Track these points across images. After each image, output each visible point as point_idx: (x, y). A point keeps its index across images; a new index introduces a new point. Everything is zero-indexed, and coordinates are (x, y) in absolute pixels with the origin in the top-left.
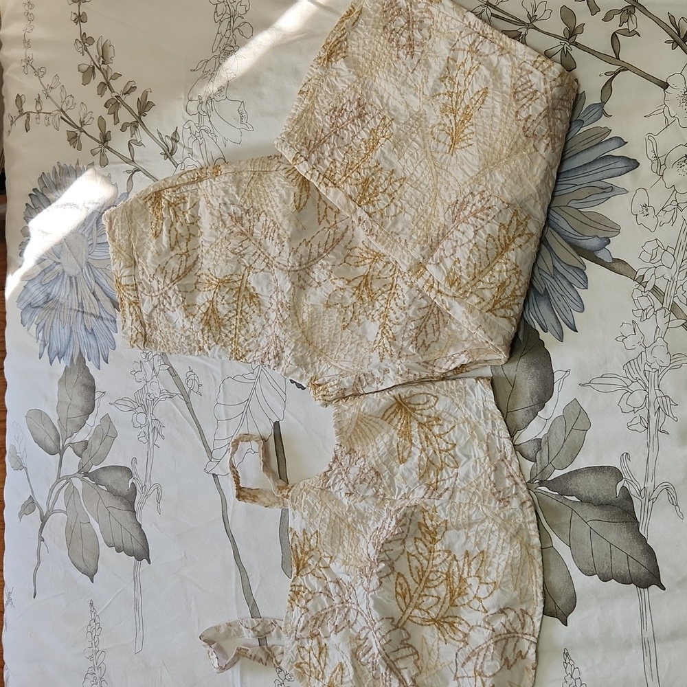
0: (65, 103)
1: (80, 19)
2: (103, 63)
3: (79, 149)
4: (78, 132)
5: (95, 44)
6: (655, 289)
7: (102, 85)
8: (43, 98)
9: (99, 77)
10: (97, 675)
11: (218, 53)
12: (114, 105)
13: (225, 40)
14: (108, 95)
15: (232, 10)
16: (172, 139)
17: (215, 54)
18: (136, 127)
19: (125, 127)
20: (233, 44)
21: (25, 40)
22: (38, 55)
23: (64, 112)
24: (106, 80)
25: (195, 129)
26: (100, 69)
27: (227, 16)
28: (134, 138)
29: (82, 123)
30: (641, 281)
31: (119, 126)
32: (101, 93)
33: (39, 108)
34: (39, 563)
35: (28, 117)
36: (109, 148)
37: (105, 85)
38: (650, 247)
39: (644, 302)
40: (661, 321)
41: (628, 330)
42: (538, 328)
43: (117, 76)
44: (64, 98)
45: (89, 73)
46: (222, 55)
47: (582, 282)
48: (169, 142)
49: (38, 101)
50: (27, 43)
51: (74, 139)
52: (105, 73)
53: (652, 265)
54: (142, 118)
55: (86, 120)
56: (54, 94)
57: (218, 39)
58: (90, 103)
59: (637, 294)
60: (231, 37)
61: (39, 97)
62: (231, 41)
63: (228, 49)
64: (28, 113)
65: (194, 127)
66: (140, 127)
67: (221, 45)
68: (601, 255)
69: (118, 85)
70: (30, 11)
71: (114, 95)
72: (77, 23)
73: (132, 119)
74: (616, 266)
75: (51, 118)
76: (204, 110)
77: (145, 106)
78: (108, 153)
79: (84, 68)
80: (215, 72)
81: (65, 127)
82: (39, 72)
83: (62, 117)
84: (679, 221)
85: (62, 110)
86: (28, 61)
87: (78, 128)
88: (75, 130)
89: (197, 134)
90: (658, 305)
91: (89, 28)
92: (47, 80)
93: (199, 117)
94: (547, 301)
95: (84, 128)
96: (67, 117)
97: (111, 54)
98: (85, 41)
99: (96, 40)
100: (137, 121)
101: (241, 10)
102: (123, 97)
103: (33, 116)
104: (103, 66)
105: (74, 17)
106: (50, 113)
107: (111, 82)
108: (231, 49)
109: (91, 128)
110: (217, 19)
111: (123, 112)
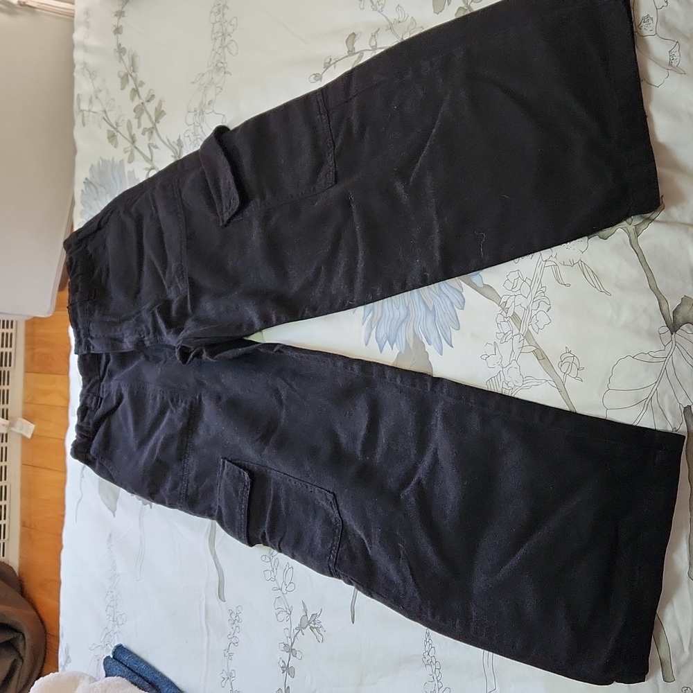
0: (108, 105)
1: (118, 30)
2: (133, 71)
3: (116, 147)
4: (115, 132)
5: (127, 54)
6: (515, 316)
7: (133, 92)
8: (94, 99)
9: (131, 85)
11: (211, 68)
12: (140, 111)
13: (217, 56)
14: (137, 102)
15: (224, 29)
16: (178, 145)
17: (209, 69)
18: (152, 132)
19: (144, 131)
20: (223, 61)
21: (84, 46)
22: (92, 60)
23: (106, 113)
24: (136, 86)
25: (192, 138)
26: (131, 76)
27: (220, 34)
28: (151, 142)
29: (117, 124)
30: (504, 308)
31: (141, 129)
32: (132, 99)
33: (90, 108)
34: (82, 495)
35: (83, 114)
37: (135, 92)
38: (513, 277)
39: (505, 327)
40: (516, 345)
41: (490, 349)
42: (424, 341)
43: (142, 84)
44: (108, 100)
45: (124, 79)
46: (215, 70)
47: (461, 303)
48: (177, 147)
49: (91, 101)
50: (86, 48)
51: (112, 138)
52: (135, 79)
53: (513, 294)
54: (157, 125)
55: (119, 122)
56: (101, 95)
57: (213, 55)
58: (124, 107)
59: (500, 318)
60: (222, 54)
61: (91, 98)
62: (222, 58)
63: (220, 65)
64: (83, 111)
65: (191, 136)
66: (155, 133)
67: (215, 61)
68: (475, 280)
69: (144, 92)
70: (88, 20)
71: (141, 101)
72: (115, 34)
73: (150, 125)
74: (487, 291)
75: (97, 117)
76: (198, 121)
77: (160, 113)
78: (136, 152)
79: (122, 74)
80: (208, 86)
81: (106, 127)
82: (92, 75)
83: (104, 118)
85: (105, 111)
86: (85, 64)
87: (115, 128)
88: (113, 129)
89: (195, 142)
90: (516, 331)
91: (124, 40)
92: (98, 83)
93: (194, 127)
94: (433, 317)
95: (119, 129)
96: (107, 117)
97: (138, 64)
98: (121, 50)
99: (128, 50)
100: (153, 128)
101: (230, 29)
102: (146, 104)
103: (86, 113)
104: (133, 74)
105: (114, 29)
106: (96, 113)
107: (139, 88)
108: (221, 65)
109: (123, 129)
110: (214, 36)
111: (144, 117)
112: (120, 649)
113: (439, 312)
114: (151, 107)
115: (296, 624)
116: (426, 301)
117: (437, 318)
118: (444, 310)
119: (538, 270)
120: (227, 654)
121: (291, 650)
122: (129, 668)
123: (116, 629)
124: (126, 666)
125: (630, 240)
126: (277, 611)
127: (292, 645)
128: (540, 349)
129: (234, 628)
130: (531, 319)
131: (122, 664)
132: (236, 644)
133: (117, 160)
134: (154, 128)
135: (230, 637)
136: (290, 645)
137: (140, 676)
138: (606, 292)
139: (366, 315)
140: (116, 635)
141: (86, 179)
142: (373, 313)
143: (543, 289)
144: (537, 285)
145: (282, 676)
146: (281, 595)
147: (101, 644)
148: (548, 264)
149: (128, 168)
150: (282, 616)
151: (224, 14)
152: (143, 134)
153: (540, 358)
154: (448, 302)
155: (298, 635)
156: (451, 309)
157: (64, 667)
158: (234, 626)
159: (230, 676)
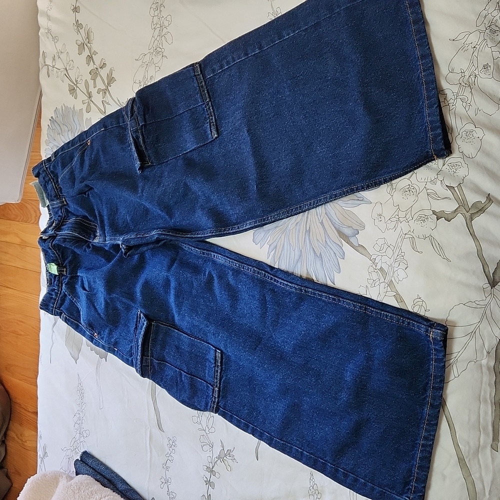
0: (68, 65)
1: (76, 10)
2: (89, 43)
3: (76, 98)
4: (75, 87)
5: (83, 28)
6: (381, 269)
7: (88, 58)
8: (56, 57)
9: (87, 52)
10: (81, 415)
11: (152, 51)
12: (94, 74)
13: (156, 42)
14: (92, 67)
15: (162, 22)
17: (150, 51)
18: (105, 93)
19: (99, 91)
20: (161, 47)
21: (47, 15)
22: (54, 28)
23: (67, 71)
24: (91, 54)
26: (87, 46)
27: (158, 26)
28: (104, 99)
29: (76, 81)
30: (374, 263)
31: (97, 89)
32: (88, 64)
33: (54, 64)
34: (53, 344)
35: (48, 68)
36: (92, 102)
37: (90, 58)
38: (381, 242)
39: (375, 276)
40: (382, 290)
42: (314, 277)
43: (96, 53)
44: (68, 61)
45: (82, 47)
46: (154, 53)
47: (342, 255)
49: (54, 59)
50: (49, 18)
51: (72, 91)
52: (90, 49)
53: (380, 254)
54: (109, 87)
55: (79, 80)
56: (63, 56)
57: (153, 41)
58: (81, 69)
59: (371, 269)
60: (160, 41)
61: (54, 56)
62: (160, 44)
64: (48, 65)
66: (107, 93)
67: (154, 46)
68: (352, 240)
69: (97, 60)
71: (95, 66)
72: (74, 12)
73: (103, 87)
74: (360, 249)
75: (60, 72)
77: (111, 80)
78: (92, 104)
79: (79, 43)
80: (149, 64)
81: (67, 81)
82: (55, 39)
83: (65, 74)
84: (399, 229)
85: (66, 69)
86: (49, 29)
87: (74, 84)
88: (73, 85)
90: (382, 280)
91: (81, 17)
92: (59, 46)
94: (321, 262)
95: (78, 85)
96: (68, 75)
97: (92, 38)
98: (78, 25)
99: (84, 26)
101: (166, 23)
102: (99, 69)
103: (50, 68)
105: (72, 8)
106: (59, 69)
107: (93, 56)
108: (160, 50)
109: (82, 86)
110: (153, 27)
111: (98, 80)
112: (85, 454)
113: (325, 259)
114: (104, 73)
115: (216, 455)
116: (315, 249)
117: (324, 263)
118: (329, 258)
119: (399, 240)
120: (165, 467)
121: (212, 471)
122: (93, 469)
123: (82, 439)
124: (90, 467)
125: (466, 223)
126: (202, 444)
127: (212, 468)
128: (399, 295)
129: (171, 450)
130: (394, 273)
131: (88, 465)
132: (172, 461)
133: (77, 108)
134: (107, 89)
135: (167, 456)
136: (211, 468)
137: (101, 475)
138: (447, 259)
139: (270, 251)
140: (81, 443)
141: (52, 117)
142: (276, 251)
143: (403, 254)
144: (398, 250)
145: (206, 487)
146: (205, 434)
147: (71, 448)
148: (407, 236)
149: (86, 116)
150: (206, 448)
151: (160, 11)
152: (98, 93)
153: (399, 301)
154: (332, 253)
155: (217, 462)
156: (334, 258)
157: (42, 459)
158: (171, 449)
159: (167, 482)
